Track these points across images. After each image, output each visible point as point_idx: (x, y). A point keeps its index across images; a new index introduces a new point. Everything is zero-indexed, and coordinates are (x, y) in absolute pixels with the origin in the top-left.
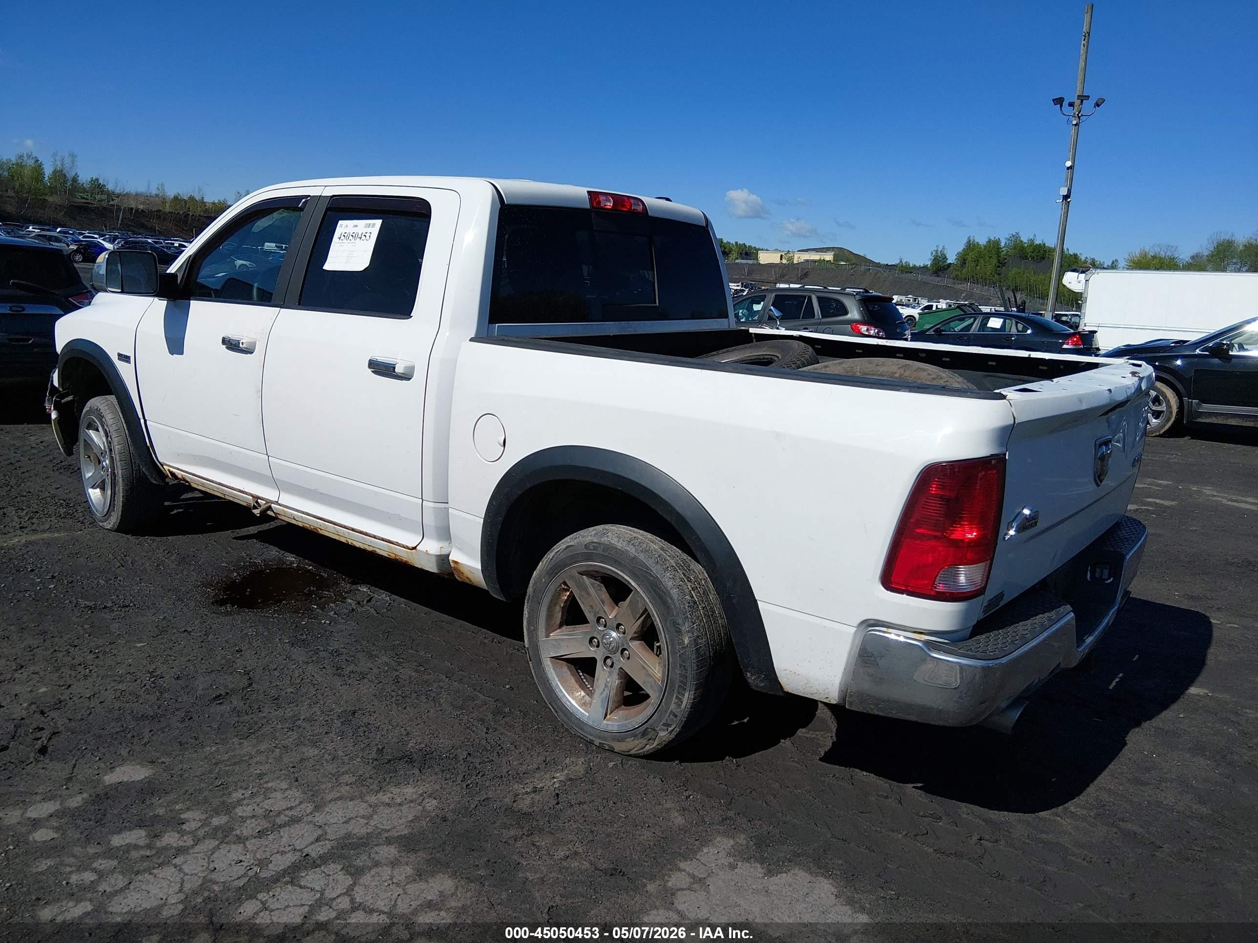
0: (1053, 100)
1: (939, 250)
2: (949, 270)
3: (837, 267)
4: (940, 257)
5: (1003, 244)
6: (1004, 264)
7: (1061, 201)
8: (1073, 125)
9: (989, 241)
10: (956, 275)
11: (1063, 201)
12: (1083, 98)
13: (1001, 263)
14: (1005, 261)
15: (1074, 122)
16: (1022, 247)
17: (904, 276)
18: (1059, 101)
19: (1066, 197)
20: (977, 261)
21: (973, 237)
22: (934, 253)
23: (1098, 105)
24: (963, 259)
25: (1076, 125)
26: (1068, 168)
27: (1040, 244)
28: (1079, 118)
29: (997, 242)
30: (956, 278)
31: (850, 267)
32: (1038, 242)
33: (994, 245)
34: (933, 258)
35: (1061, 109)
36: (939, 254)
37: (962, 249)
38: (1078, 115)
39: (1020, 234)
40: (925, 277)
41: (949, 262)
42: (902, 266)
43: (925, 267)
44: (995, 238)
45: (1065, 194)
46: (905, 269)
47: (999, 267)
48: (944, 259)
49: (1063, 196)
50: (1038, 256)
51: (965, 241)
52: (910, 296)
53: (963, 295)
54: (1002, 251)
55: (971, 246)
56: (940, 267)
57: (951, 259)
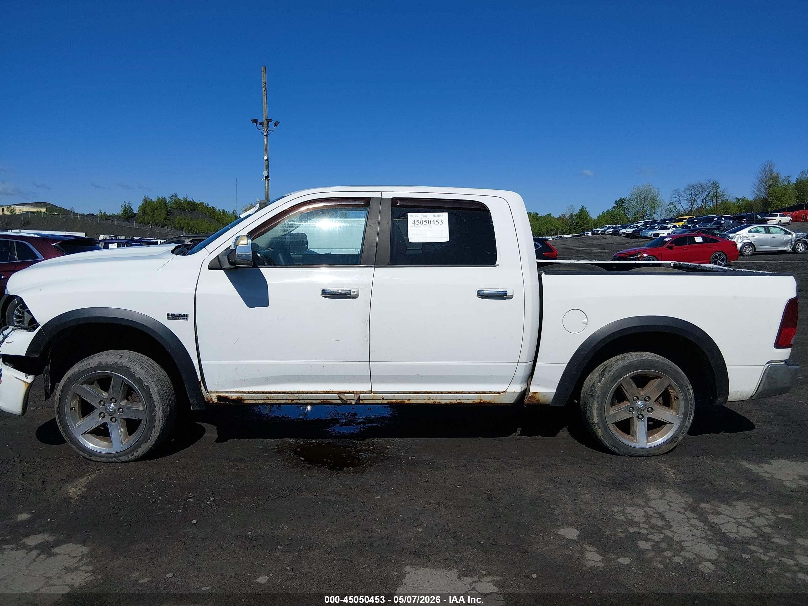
0: (252, 120)
1: (127, 204)
2: (135, 217)
3: (52, 217)
4: (127, 209)
5: (168, 201)
6: (171, 214)
7: (264, 179)
8: (265, 135)
9: (159, 199)
10: (141, 221)
11: (265, 179)
12: (268, 121)
13: (169, 213)
14: (171, 211)
15: (265, 134)
16: (181, 203)
17: (104, 222)
18: (255, 121)
19: (267, 177)
20: (153, 212)
21: (148, 196)
22: (123, 206)
23: (276, 125)
24: (143, 210)
25: (266, 136)
26: (266, 160)
27: (191, 201)
28: (267, 131)
29: (164, 200)
30: (141, 223)
31: (63, 216)
32: (189, 200)
33: (162, 203)
34: (123, 210)
35: (257, 126)
36: (127, 207)
37: (142, 204)
38: (266, 130)
39: (178, 195)
40: (119, 222)
41: (135, 212)
42: (102, 215)
43: (118, 216)
44: (162, 197)
45: (267, 175)
46: (104, 217)
47: (168, 215)
48: (131, 210)
49: (265, 176)
50: (191, 208)
51: (143, 198)
52: (112, 235)
53: (148, 233)
54: (168, 205)
55: (147, 202)
56: (128, 215)
57: (136, 210)
